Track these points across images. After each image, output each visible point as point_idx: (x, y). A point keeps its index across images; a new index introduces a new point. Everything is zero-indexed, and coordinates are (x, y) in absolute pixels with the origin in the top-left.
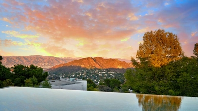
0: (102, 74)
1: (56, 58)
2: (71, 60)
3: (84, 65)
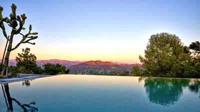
1: (68, 61)
3: (88, 66)
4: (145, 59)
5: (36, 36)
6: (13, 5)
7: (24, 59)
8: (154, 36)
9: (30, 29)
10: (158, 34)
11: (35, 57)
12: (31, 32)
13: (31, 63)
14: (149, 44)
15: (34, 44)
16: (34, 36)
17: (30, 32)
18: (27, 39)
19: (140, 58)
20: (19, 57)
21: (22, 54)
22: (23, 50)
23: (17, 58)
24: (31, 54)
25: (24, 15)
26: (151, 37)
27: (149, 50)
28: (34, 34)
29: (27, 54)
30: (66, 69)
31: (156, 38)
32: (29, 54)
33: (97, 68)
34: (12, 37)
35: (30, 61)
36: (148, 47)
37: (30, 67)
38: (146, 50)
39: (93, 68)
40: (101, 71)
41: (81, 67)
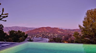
1: (26, 27)
2: (34, 28)
3: (41, 31)
4: (83, 27)
5: (7, 15)
8: (89, 10)
9: (3, 11)
10: (92, 10)
14: (86, 16)
15: (6, 21)
16: (5, 16)
17: (2, 13)
18: (1, 18)
19: (80, 26)
26: (87, 12)
27: (86, 21)
28: (5, 14)
30: (25, 35)
31: (91, 12)
36: (85, 19)
38: (84, 20)
39: (45, 33)
40: (51, 34)
41: (35, 32)
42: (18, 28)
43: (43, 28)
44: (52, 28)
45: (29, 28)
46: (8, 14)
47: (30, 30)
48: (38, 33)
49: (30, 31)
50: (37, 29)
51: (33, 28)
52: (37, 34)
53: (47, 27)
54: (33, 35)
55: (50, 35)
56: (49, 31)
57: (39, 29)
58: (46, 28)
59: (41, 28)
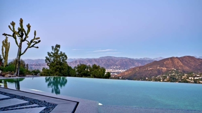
0: (194, 80)
1: (129, 59)
2: (149, 61)
3: (166, 67)
5: (39, 40)
6: (21, 19)
7: (54, 60)
9: (35, 34)
11: (66, 56)
12: (36, 37)
13: (61, 64)
17: (34, 37)
18: (32, 44)
20: (48, 57)
21: (52, 52)
22: (53, 47)
23: (46, 57)
24: (61, 52)
25: (29, 24)
29: (57, 53)
32: (59, 52)
33: (184, 72)
34: (21, 44)
35: (60, 62)
37: (60, 69)
39: (177, 72)
40: (194, 77)
41: (151, 70)
42: (112, 60)
43: (172, 58)
44: (199, 59)
45: (138, 61)
46: (39, 38)
47: (140, 65)
48: (160, 72)
49: (140, 67)
50: (155, 63)
51: (145, 61)
52: (157, 75)
53: (184, 57)
54: (145, 78)
55: (191, 80)
56: (190, 67)
57: (162, 62)
58: (181, 59)
59: (167, 59)
